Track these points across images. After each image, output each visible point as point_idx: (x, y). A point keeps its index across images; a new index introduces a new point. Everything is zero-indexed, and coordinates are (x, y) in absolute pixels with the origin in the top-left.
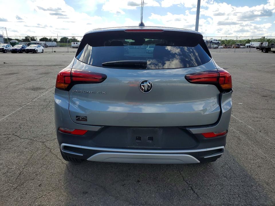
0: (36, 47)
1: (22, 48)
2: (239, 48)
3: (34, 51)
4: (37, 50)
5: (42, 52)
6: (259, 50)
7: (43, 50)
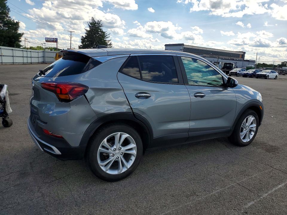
0: (268, 72)
1: (254, 73)
3: (265, 77)
4: (268, 75)
5: (275, 79)
7: (277, 76)
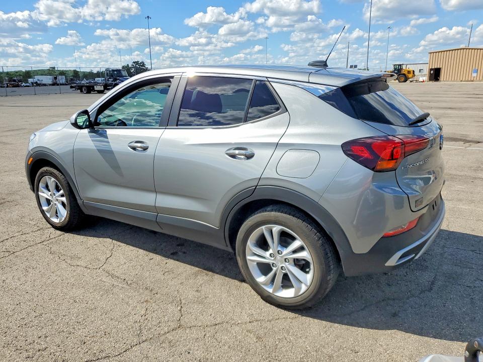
2: (18, 86)
6: (74, 89)
